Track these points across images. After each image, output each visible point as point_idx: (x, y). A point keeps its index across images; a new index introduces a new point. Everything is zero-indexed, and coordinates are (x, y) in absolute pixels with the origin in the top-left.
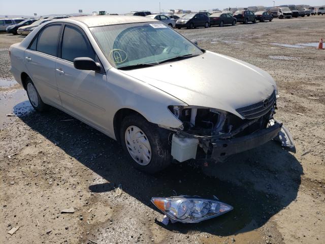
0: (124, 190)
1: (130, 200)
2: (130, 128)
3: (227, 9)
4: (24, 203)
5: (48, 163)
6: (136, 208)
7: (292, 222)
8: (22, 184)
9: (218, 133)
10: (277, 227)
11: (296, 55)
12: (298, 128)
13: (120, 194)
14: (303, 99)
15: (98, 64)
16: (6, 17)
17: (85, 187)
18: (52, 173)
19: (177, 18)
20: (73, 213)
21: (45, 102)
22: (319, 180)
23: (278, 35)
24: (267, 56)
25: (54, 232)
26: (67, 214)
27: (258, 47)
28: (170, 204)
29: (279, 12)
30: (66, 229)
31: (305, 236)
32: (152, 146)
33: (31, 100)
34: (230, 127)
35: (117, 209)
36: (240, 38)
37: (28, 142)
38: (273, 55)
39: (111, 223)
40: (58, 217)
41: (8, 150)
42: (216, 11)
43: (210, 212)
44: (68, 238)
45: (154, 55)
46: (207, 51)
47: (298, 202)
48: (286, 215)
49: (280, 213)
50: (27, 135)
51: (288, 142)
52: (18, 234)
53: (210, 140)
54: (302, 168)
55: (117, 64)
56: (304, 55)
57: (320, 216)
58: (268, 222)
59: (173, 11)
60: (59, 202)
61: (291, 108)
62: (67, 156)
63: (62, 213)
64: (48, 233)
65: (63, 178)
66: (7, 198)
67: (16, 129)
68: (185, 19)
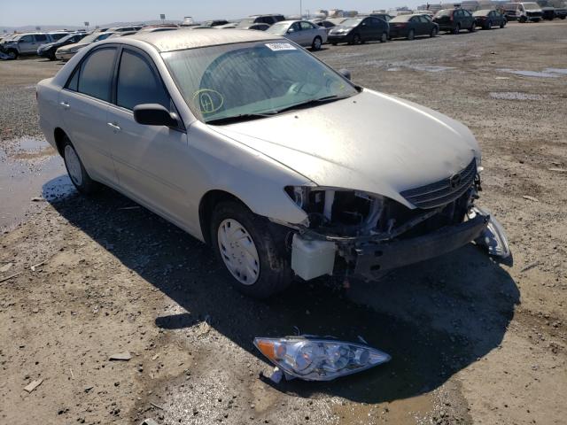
0: (213, 325)
1: (222, 340)
2: (225, 223)
3: (423, 8)
4: (52, 342)
5: (95, 279)
6: (230, 355)
7: (489, 382)
8: (49, 313)
9: (369, 233)
10: (462, 390)
11: (539, 91)
12: (523, 223)
13: (206, 331)
14: (540, 172)
15: (174, 115)
16: (38, 29)
17: (151, 318)
18: (98, 296)
19: (330, 25)
20: (128, 360)
21: (94, 177)
22: (546, 313)
23: (512, 53)
24: (487, 93)
25: (96, 390)
26: (119, 362)
27: (472, 76)
28: (285, 349)
29: (518, 10)
30: (116, 385)
31: (506, 406)
32: (261, 253)
33: (72, 173)
34: (391, 222)
35: (200, 355)
36: (442, 60)
37: (62, 244)
38: (498, 91)
39: (188, 377)
40: (103, 367)
41: (32, 257)
42: (403, 10)
43: (351, 363)
44: (118, 400)
45: (269, 98)
46: (365, 90)
47: (505, 349)
48: (480, 370)
49: (470, 367)
50: (62, 232)
51: (499, 247)
52: (39, 392)
53: (354, 244)
54: (519, 292)
55: (205, 115)
56: (555, 91)
57: (537, 374)
58: (448, 382)
59: (326, 12)
60: (107, 343)
61: (516, 188)
62: (124, 268)
63: (111, 360)
64: (87, 391)
65: (116, 303)
66: (26, 334)
67: (46, 223)
68: (344, 27)
